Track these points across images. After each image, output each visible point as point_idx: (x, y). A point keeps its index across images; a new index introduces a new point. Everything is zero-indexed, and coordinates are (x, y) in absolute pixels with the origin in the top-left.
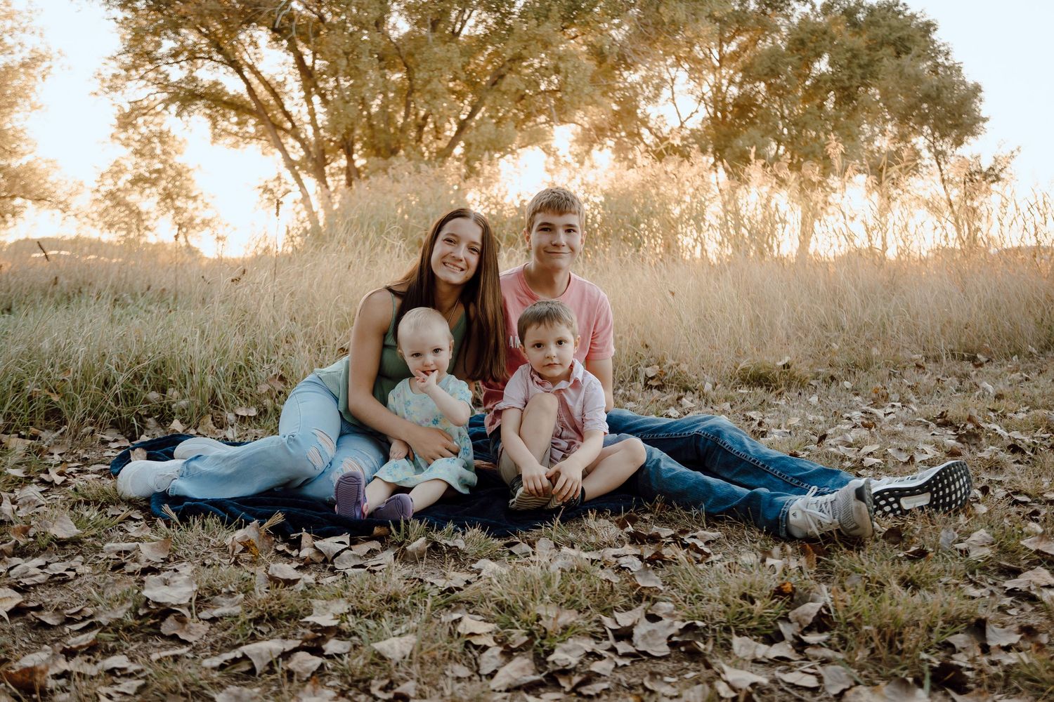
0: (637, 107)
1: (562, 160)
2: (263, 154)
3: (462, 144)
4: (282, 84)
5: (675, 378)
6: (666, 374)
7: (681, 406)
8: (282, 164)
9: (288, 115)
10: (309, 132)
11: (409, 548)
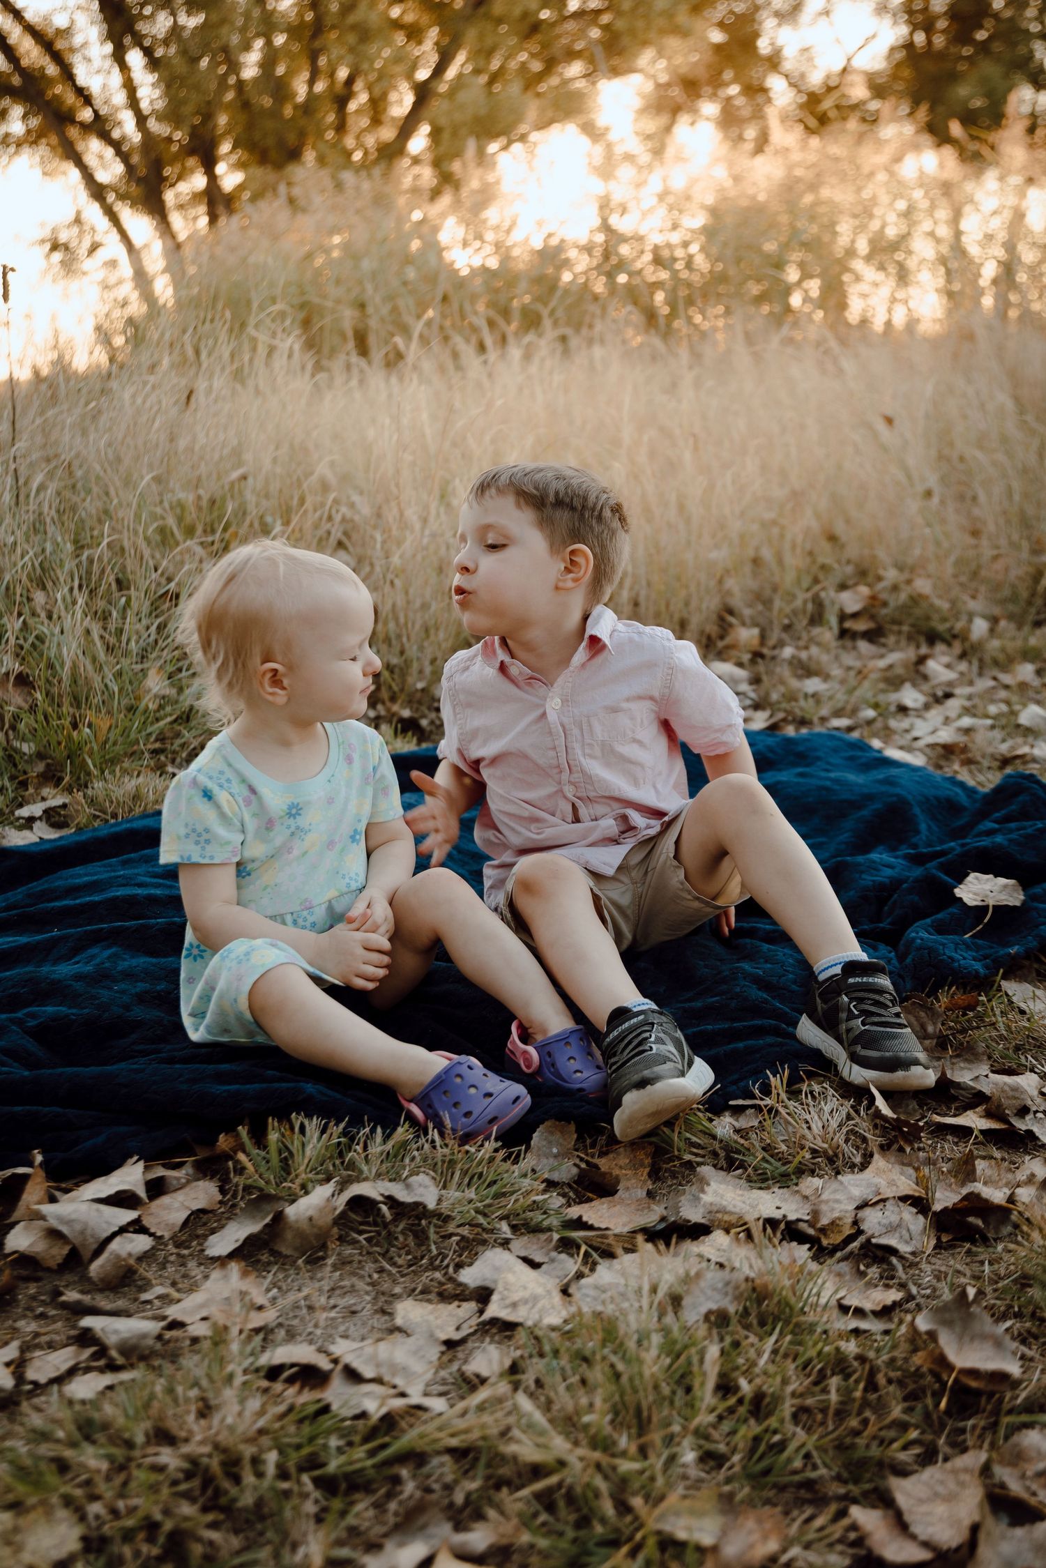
0: (756, 35)
1: (619, 150)
2: (45, 174)
3: (425, 129)
4: (65, 33)
5: (905, 610)
6: (885, 604)
7: (925, 678)
8: (83, 195)
9: (85, 96)
10: (128, 126)
11: (291, 1212)
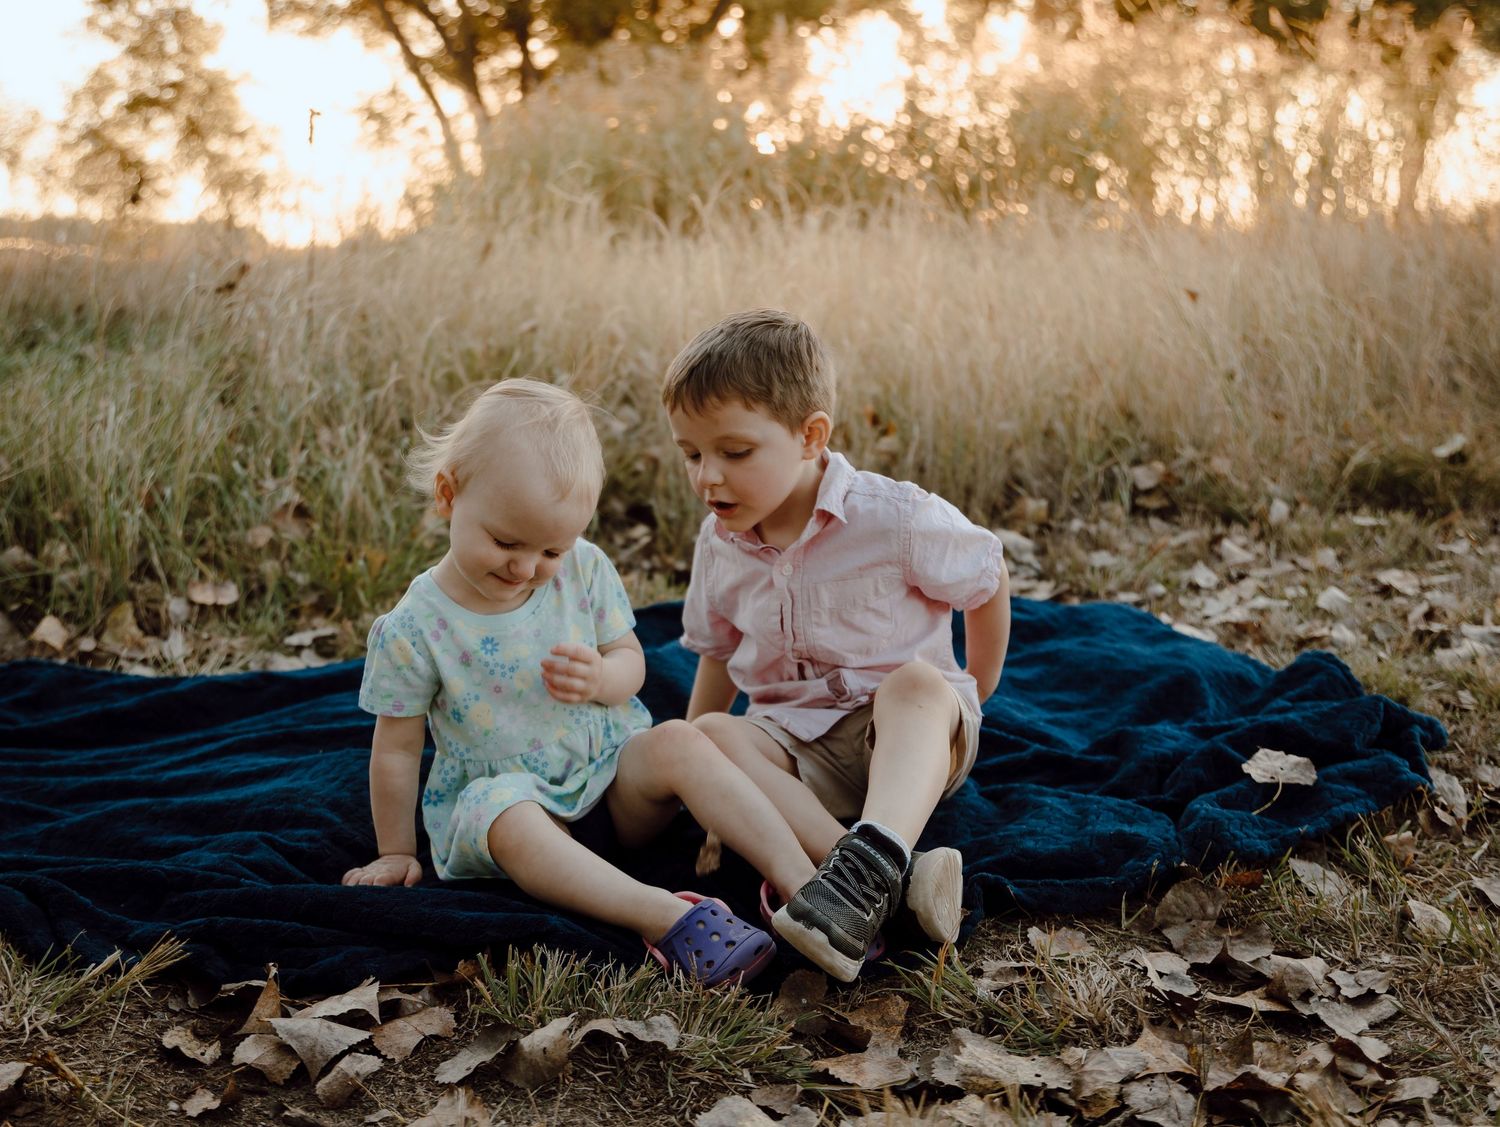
1: (929, 37)
2: (367, 45)
3: (736, 11)
5: (1201, 489)
6: (1180, 482)
7: (1220, 558)
11: (526, 1042)
